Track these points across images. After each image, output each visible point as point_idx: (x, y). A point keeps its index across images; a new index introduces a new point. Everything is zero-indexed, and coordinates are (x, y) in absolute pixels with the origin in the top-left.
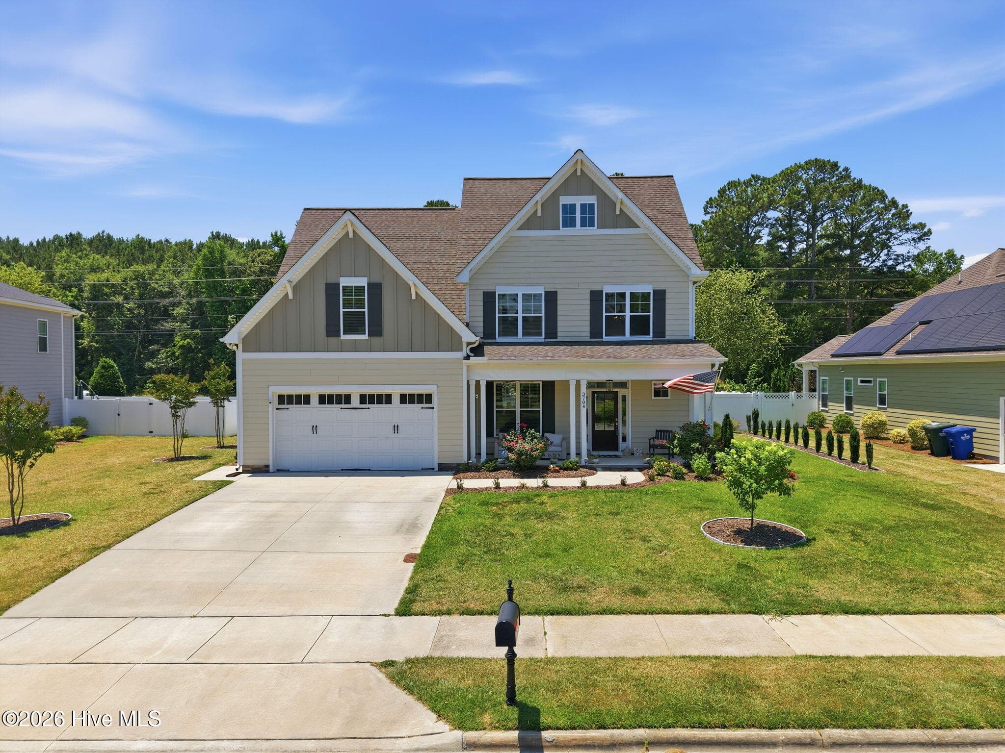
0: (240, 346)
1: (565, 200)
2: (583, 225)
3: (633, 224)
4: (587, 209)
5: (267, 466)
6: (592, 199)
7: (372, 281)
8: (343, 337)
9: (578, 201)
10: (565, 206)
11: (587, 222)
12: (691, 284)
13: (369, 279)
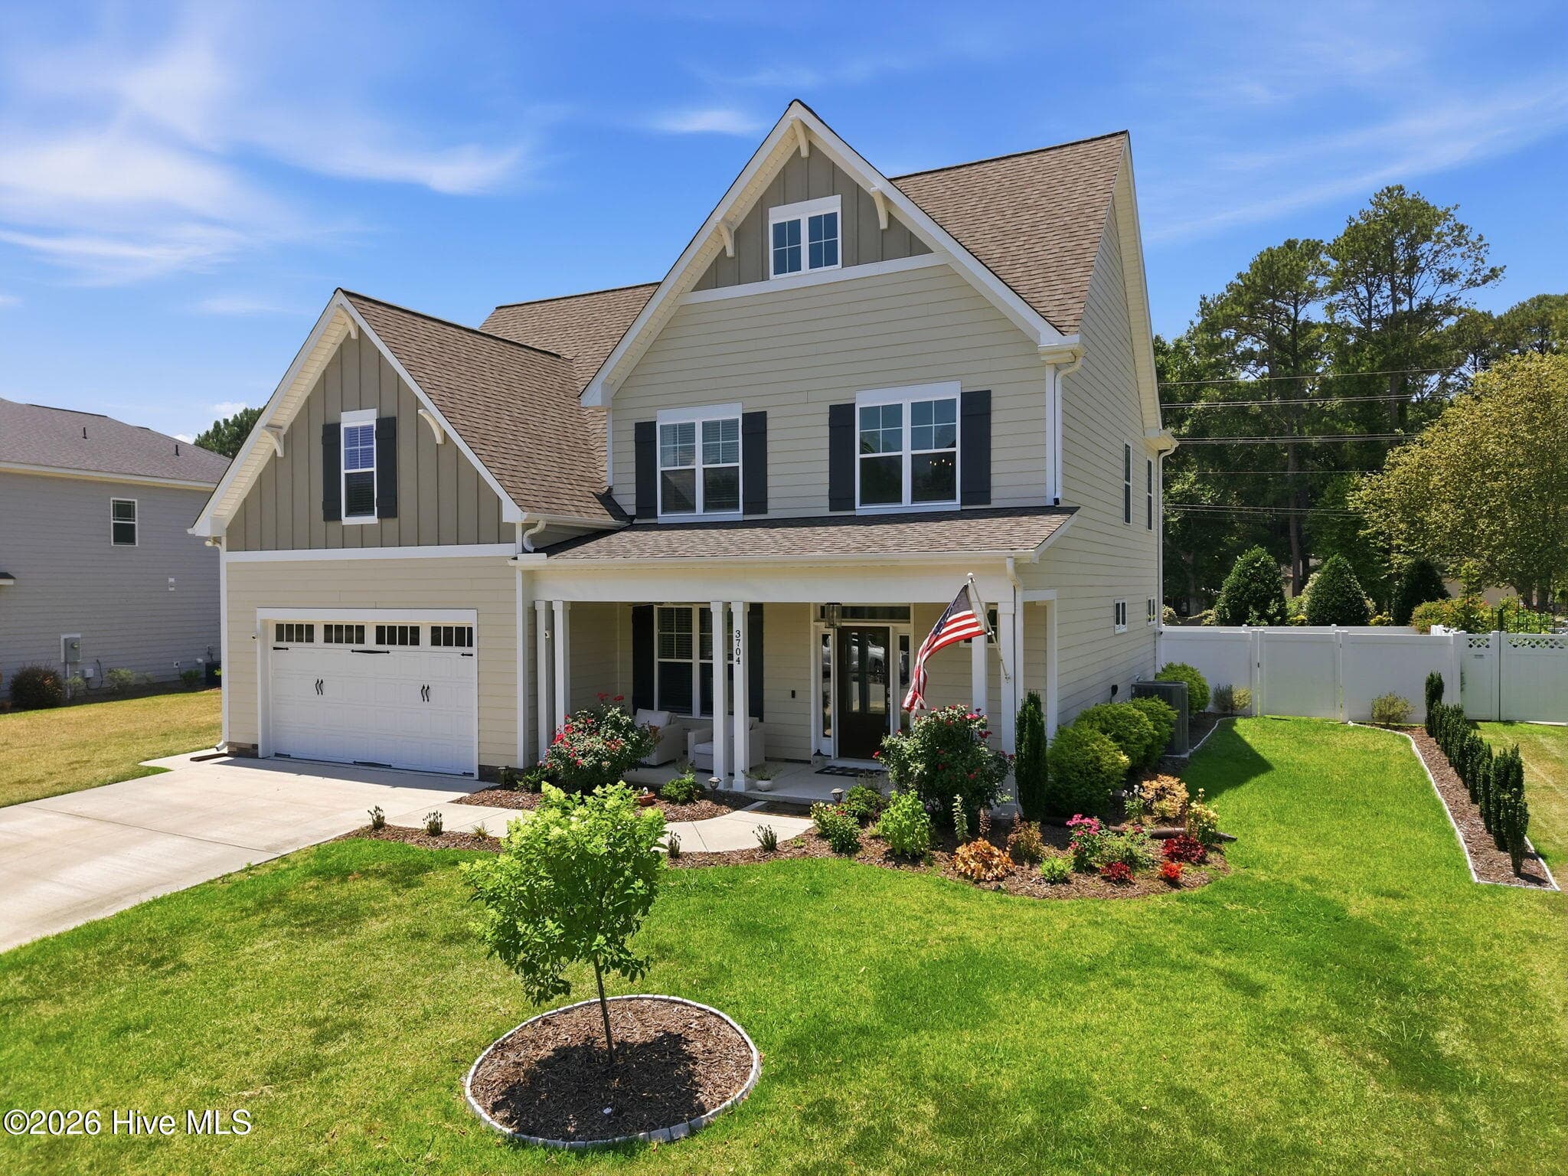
0: (224, 541)
1: (779, 215)
2: (814, 263)
3: (914, 246)
4: (822, 226)
5: (255, 746)
6: (831, 205)
7: (384, 415)
8: (347, 521)
9: (802, 212)
10: (779, 228)
11: (823, 256)
12: (1049, 373)
13: (380, 412)
